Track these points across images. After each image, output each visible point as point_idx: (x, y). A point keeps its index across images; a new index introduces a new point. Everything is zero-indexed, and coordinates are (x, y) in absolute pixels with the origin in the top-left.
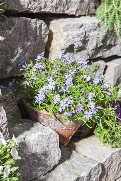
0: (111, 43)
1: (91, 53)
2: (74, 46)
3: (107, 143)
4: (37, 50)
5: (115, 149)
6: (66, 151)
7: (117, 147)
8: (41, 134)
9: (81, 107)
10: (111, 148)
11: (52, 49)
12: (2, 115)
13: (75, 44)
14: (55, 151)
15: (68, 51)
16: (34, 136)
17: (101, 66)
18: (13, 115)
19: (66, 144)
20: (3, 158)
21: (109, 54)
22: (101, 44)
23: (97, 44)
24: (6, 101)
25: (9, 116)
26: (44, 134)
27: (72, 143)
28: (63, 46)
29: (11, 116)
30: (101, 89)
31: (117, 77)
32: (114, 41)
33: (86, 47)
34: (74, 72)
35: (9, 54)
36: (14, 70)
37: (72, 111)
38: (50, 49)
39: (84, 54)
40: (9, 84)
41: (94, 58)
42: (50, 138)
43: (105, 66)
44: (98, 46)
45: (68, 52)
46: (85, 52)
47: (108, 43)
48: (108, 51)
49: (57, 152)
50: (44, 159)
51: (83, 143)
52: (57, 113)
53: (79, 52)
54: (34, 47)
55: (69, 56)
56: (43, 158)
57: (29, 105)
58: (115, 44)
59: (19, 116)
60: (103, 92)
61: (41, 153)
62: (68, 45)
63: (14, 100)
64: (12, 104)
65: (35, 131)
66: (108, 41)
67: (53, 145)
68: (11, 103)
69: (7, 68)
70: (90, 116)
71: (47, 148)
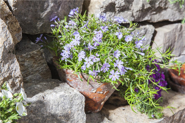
0: (160, 5)
1: (136, 15)
2: (115, 4)
3: (146, 113)
4: (73, 6)
5: (153, 120)
6: (97, 117)
7: (156, 118)
8: (64, 94)
9: (108, 66)
10: (148, 118)
11: (91, 7)
12: (15, 67)
13: (117, 2)
14: (79, 114)
15: (109, 9)
16: (55, 95)
17: (149, 31)
18: (42, 75)
19: (98, 110)
20: (6, 113)
21: (159, 18)
22: (149, 6)
23: (143, 6)
24: (34, 59)
25: (37, 75)
26: (67, 94)
27: (107, 110)
28: (102, 4)
29: (39, 75)
30: (134, 49)
31: (167, 45)
32: (164, 4)
33: (130, 8)
34: (106, 29)
35: (38, 7)
36: (46, 26)
37: (98, 70)
38: (89, 7)
39: (127, 14)
40: (37, 40)
41: (141, 21)
42: (74, 99)
43: (153, 31)
44: (145, 8)
45: (108, 11)
46: (129, 13)
47: (157, 5)
48: (158, 15)
49: (81, 115)
50: (64, 122)
51: (118, 112)
52: (85, 73)
53: (122, 12)
54: (70, 3)
55: (110, 16)
56: (64, 120)
57: (57, 63)
58: (166, 7)
59: (48, 76)
60: (136, 52)
61: (61, 115)
62: (107, 3)
63: (44, 58)
64: (40, 62)
65: (58, 91)
66: (157, 3)
67: (77, 108)
68: (39, 60)
69: (37, 22)
70: (117, 77)
71: (70, 110)
